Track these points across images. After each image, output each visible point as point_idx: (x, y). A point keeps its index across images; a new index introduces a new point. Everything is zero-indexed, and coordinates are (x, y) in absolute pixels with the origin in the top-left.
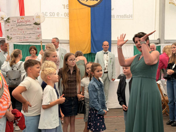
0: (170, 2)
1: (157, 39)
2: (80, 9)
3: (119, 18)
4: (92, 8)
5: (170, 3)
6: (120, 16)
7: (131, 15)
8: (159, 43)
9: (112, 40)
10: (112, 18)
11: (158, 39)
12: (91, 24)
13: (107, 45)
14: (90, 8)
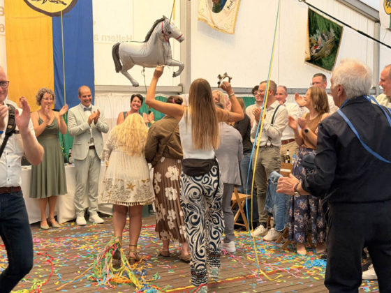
0: (200, 17)
1: (177, 85)
2: (29, 18)
3: (106, 40)
4: (55, 18)
5: (199, 19)
6: (109, 37)
7: (129, 37)
8: (182, 93)
9: (95, 84)
10: (94, 41)
11: (180, 85)
12: (54, 52)
13: (89, 96)
14: (51, 18)
